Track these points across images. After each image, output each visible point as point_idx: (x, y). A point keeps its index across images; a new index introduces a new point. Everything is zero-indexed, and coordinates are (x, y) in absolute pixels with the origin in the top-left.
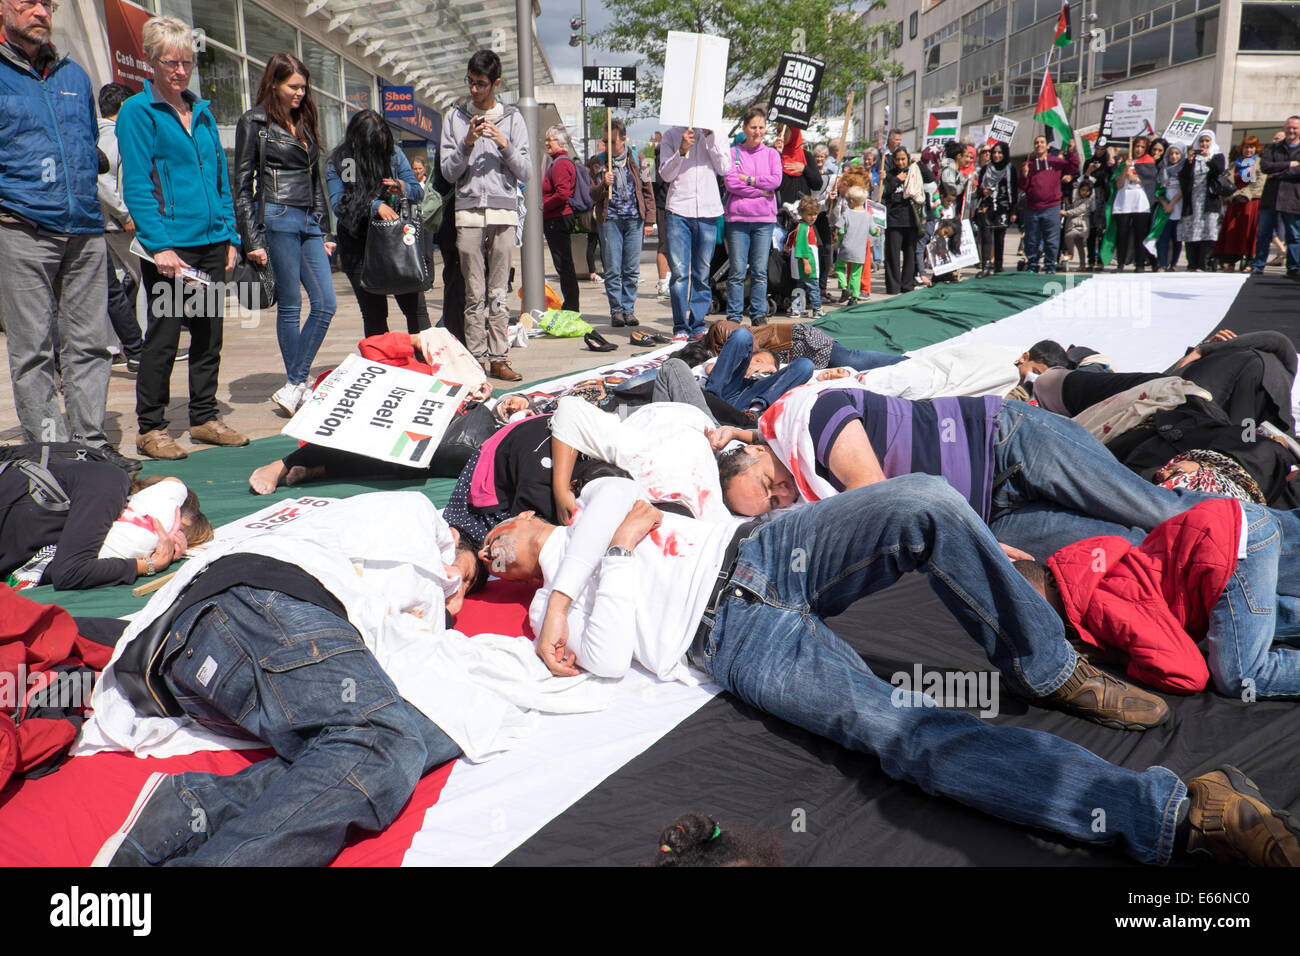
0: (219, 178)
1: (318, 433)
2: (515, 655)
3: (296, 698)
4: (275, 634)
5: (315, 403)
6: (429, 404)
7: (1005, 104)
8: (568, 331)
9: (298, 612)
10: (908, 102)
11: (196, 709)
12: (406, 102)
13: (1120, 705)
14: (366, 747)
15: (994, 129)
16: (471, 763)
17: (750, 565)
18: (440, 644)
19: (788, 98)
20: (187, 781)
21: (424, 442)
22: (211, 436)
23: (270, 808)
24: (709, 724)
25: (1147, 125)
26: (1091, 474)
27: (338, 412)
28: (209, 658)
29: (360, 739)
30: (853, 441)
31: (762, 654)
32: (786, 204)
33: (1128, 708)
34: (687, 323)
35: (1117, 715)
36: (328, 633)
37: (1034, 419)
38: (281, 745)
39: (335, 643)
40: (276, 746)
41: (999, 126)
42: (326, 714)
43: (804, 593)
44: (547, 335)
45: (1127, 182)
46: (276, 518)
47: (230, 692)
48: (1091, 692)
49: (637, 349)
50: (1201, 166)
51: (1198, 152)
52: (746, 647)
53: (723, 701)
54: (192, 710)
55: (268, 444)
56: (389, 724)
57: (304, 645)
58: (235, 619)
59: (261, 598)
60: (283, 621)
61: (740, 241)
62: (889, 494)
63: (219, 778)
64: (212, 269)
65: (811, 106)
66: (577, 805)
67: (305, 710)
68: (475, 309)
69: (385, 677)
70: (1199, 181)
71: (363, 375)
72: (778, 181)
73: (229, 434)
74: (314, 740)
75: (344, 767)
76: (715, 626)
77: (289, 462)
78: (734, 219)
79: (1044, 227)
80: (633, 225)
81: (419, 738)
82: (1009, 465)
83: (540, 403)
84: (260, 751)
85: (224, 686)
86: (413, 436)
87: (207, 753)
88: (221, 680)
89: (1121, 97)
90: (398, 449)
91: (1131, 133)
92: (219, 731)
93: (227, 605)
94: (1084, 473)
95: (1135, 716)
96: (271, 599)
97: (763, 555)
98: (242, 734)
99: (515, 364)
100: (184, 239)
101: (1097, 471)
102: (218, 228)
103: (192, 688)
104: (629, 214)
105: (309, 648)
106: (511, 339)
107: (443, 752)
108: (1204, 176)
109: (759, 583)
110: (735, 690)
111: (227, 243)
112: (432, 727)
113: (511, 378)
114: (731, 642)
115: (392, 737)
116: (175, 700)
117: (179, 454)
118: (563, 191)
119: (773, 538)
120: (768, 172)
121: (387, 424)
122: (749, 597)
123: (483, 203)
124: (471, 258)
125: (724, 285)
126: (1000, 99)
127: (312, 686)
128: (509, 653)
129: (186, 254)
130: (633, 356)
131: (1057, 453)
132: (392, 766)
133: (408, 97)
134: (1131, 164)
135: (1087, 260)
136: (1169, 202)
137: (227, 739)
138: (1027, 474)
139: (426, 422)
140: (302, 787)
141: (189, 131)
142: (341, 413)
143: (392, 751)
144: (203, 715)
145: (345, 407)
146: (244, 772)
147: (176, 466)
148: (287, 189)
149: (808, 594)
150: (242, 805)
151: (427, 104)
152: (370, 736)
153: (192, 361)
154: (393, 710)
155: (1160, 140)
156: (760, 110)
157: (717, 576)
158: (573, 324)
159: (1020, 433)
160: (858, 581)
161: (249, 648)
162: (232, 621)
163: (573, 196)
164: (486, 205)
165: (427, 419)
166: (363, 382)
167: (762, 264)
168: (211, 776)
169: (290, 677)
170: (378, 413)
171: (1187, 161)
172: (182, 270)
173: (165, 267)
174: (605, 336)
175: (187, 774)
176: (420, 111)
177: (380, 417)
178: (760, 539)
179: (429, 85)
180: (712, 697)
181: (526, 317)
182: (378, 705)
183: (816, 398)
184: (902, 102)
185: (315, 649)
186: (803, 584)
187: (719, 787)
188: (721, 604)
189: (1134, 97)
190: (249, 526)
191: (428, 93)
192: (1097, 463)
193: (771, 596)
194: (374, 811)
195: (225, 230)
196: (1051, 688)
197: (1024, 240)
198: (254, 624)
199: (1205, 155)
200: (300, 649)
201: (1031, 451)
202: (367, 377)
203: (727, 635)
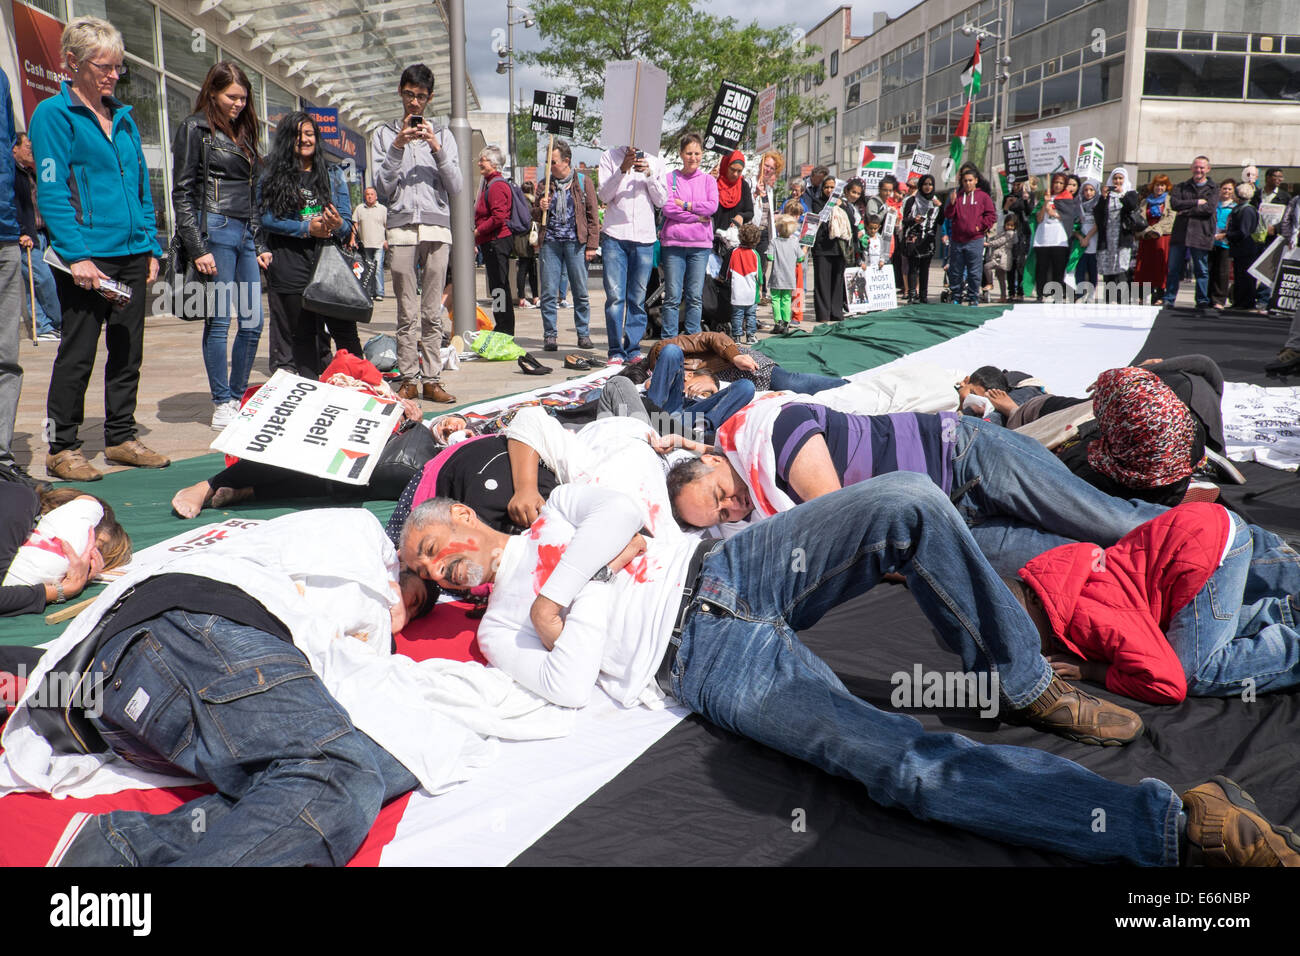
0: (141, 186)
1: (249, 448)
2: (467, 681)
3: (241, 731)
4: (215, 662)
5: (244, 419)
6: (364, 423)
7: (923, 142)
8: (501, 355)
9: (239, 637)
10: (828, 138)
11: (122, 745)
12: (330, 124)
13: (1095, 720)
14: (321, 781)
15: (914, 163)
16: (430, 795)
17: (717, 579)
18: (393, 668)
19: (725, 129)
20: (115, 822)
21: (361, 460)
22: (128, 457)
23: (217, 850)
24: (680, 749)
25: (1063, 161)
26: (1047, 486)
27: (268, 429)
28: (140, 691)
29: (315, 773)
30: (815, 455)
31: (737, 671)
32: (719, 231)
33: (1103, 723)
34: (622, 347)
35: (1093, 730)
36: (274, 658)
37: (990, 433)
38: (224, 781)
39: (282, 669)
40: (217, 782)
41: (919, 160)
42: (275, 747)
43: (776, 604)
44: (479, 358)
45: (1046, 216)
46: (202, 541)
47: (163, 727)
48: (1066, 708)
49: (572, 372)
50: (1115, 203)
51: (1112, 189)
52: (719, 664)
53: (693, 723)
54: (119, 745)
55: (191, 466)
56: (345, 756)
57: (247, 672)
58: (169, 647)
59: (198, 622)
60: (225, 647)
61: (676, 265)
62: (873, 491)
63: (152, 817)
64: (134, 280)
65: (742, 134)
66: (546, 837)
67: (251, 743)
68: (407, 329)
69: (337, 705)
70: (1114, 216)
71: (293, 392)
72: (715, 207)
73: (149, 454)
74: (261, 774)
75: (297, 804)
76: (683, 645)
77: (216, 483)
78: (670, 243)
79: (967, 259)
80: (571, 248)
81: (377, 772)
82: (967, 480)
83: (477, 424)
84: (196, 788)
85: (156, 721)
86: (350, 454)
87: (135, 793)
88: (152, 714)
89: (1038, 134)
90: (335, 465)
91: (1048, 170)
92: (149, 768)
93: (161, 632)
94: (1040, 486)
95: (1110, 732)
96: (209, 624)
97: (730, 567)
98: (175, 771)
99: (449, 386)
100: (102, 248)
101: (1052, 483)
102: (140, 238)
103: (120, 723)
104: (566, 238)
105: (254, 675)
106: (443, 361)
107: (400, 783)
108: (1117, 212)
109: (728, 598)
110: (706, 710)
111: (149, 254)
112: (386, 757)
113: (445, 400)
114: (701, 659)
115: (349, 770)
116: (99, 736)
117: (93, 475)
118: (499, 215)
119: (740, 550)
120: (705, 197)
121: (321, 441)
122: (717, 611)
123: (416, 219)
124: (405, 278)
125: (657, 310)
126: (919, 137)
127: (259, 716)
128: (461, 678)
129: (104, 264)
130: (569, 379)
131: (1014, 465)
132: (349, 802)
133: (332, 119)
134: (1050, 201)
135: (1007, 291)
136: (1084, 236)
137: (156, 776)
138: (985, 487)
139: (362, 440)
140: (251, 827)
141: (110, 137)
142: (273, 430)
143: (350, 786)
144: (130, 751)
145: (276, 424)
146: (179, 810)
147: (92, 485)
148: (228, 200)
149: (782, 606)
150: (177, 847)
151: (350, 127)
152: (325, 770)
153: (108, 378)
154: (349, 741)
155: (1072, 176)
156: (696, 136)
157: (681, 593)
158: (503, 346)
159: (977, 448)
160: (836, 587)
161: (185, 679)
162: (166, 649)
163: (510, 217)
164: (419, 221)
165: (363, 438)
166: (293, 400)
167: (698, 289)
168: (143, 815)
169: (232, 707)
170: (312, 430)
171: (1102, 197)
172: (101, 281)
173: (82, 278)
174: (539, 360)
175: (116, 814)
176: (343, 134)
177: (313, 434)
178: (726, 551)
179: (353, 108)
180: (679, 720)
181: (456, 339)
182: (332, 735)
183: (780, 410)
184: (822, 139)
185: (261, 676)
186: (775, 596)
187: (694, 815)
188: (686, 622)
189: (1049, 134)
190: (172, 550)
191: (352, 116)
192: (1054, 475)
193: (742, 610)
194: (329, 851)
195: (146, 241)
196: (1028, 700)
197: (949, 272)
198: (191, 650)
199: (1118, 191)
200: (244, 677)
201: (988, 463)
202: (298, 394)
203: (698, 652)
